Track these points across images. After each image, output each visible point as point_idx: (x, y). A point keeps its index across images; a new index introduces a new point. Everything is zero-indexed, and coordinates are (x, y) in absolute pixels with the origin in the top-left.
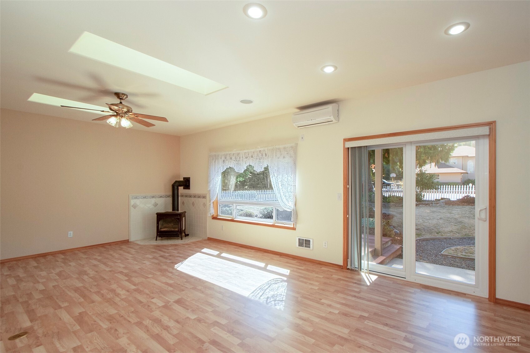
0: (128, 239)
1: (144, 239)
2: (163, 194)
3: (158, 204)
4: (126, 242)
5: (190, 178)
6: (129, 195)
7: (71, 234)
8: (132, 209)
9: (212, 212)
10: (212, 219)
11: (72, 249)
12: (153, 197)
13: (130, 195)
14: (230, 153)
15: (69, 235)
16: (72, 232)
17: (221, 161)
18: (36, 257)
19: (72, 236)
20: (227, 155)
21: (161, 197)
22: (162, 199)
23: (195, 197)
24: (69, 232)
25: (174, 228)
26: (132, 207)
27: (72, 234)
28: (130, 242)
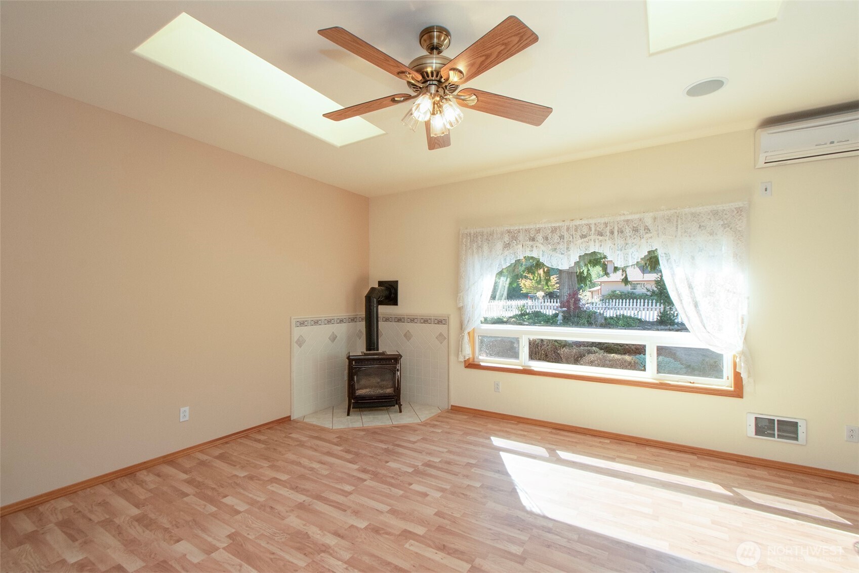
0: (289, 415)
1: (316, 412)
2: (343, 314)
3: (336, 337)
4: (285, 421)
5: (397, 281)
6: (291, 318)
7: (185, 413)
8: (295, 346)
9: (467, 352)
10: (465, 367)
11: (188, 449)
12: (329, 322)
13: (293, 318)
14: (527, 227)
15: (182, 415)
16: (187, 409)
17: (499, 245)
18: (109, 479)
19: (187, 418)
20: (519, 232)
21: (341, 321)
22: (343, 324)
23: (412, 320)
24: (182, 409)
25: (381, 387)
26: (295, 344)
27: (187, 414)
28: (294, 421)
